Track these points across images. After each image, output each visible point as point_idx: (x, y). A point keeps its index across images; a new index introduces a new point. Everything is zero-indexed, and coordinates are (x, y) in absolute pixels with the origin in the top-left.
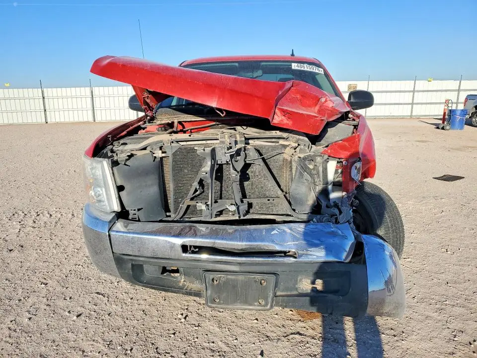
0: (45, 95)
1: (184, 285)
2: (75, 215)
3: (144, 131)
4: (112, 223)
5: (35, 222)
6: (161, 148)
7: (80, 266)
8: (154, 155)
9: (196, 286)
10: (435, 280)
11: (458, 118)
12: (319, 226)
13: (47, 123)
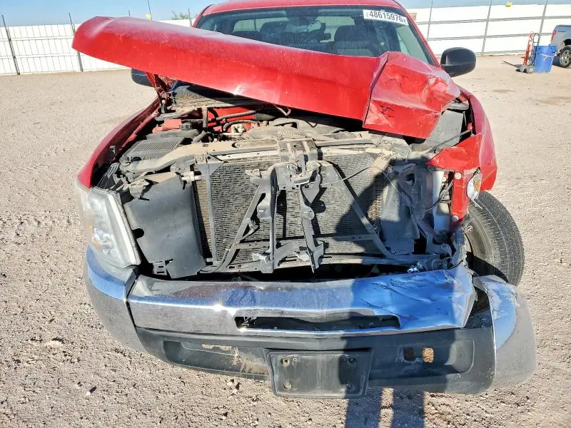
0: (12, 36)
1: (239, 364)
2: (72, 221)
3: (161, 128)
4: (130, 285)
5: (18, 235)
6: (192, 168)
7: (87, 306)
8: (183, 179)
9: (256, 364)
10: (555, 310)
11: (545, 56)
12: (428, 276)
13: (19, 74)
